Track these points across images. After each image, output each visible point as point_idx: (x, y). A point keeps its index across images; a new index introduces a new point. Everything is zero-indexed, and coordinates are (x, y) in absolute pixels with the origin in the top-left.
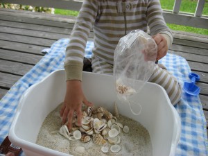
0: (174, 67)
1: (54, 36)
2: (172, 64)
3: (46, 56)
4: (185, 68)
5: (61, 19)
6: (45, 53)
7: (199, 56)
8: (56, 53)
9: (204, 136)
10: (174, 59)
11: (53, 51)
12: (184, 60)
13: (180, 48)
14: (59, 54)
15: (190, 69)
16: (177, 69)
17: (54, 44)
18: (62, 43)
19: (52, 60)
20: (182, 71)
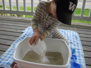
0: (73, 36)
1: (26, 26)
2: (72, 35)
3: (23, 33)
4: (77, 36)
5: (28, 19)
6: (23, 32)
7: (83, 31)
8: (27, 32)
9: (83, 60)
10: (73, 33)
11: (26, 31)
12: (77, 33)
13: (75, 29)
14: (29, 33)
15: (79, 36)
16: (74, 37)
17: (26, 29)
18: (29, 28)
19: (26, 35)
20: (76, 37)
